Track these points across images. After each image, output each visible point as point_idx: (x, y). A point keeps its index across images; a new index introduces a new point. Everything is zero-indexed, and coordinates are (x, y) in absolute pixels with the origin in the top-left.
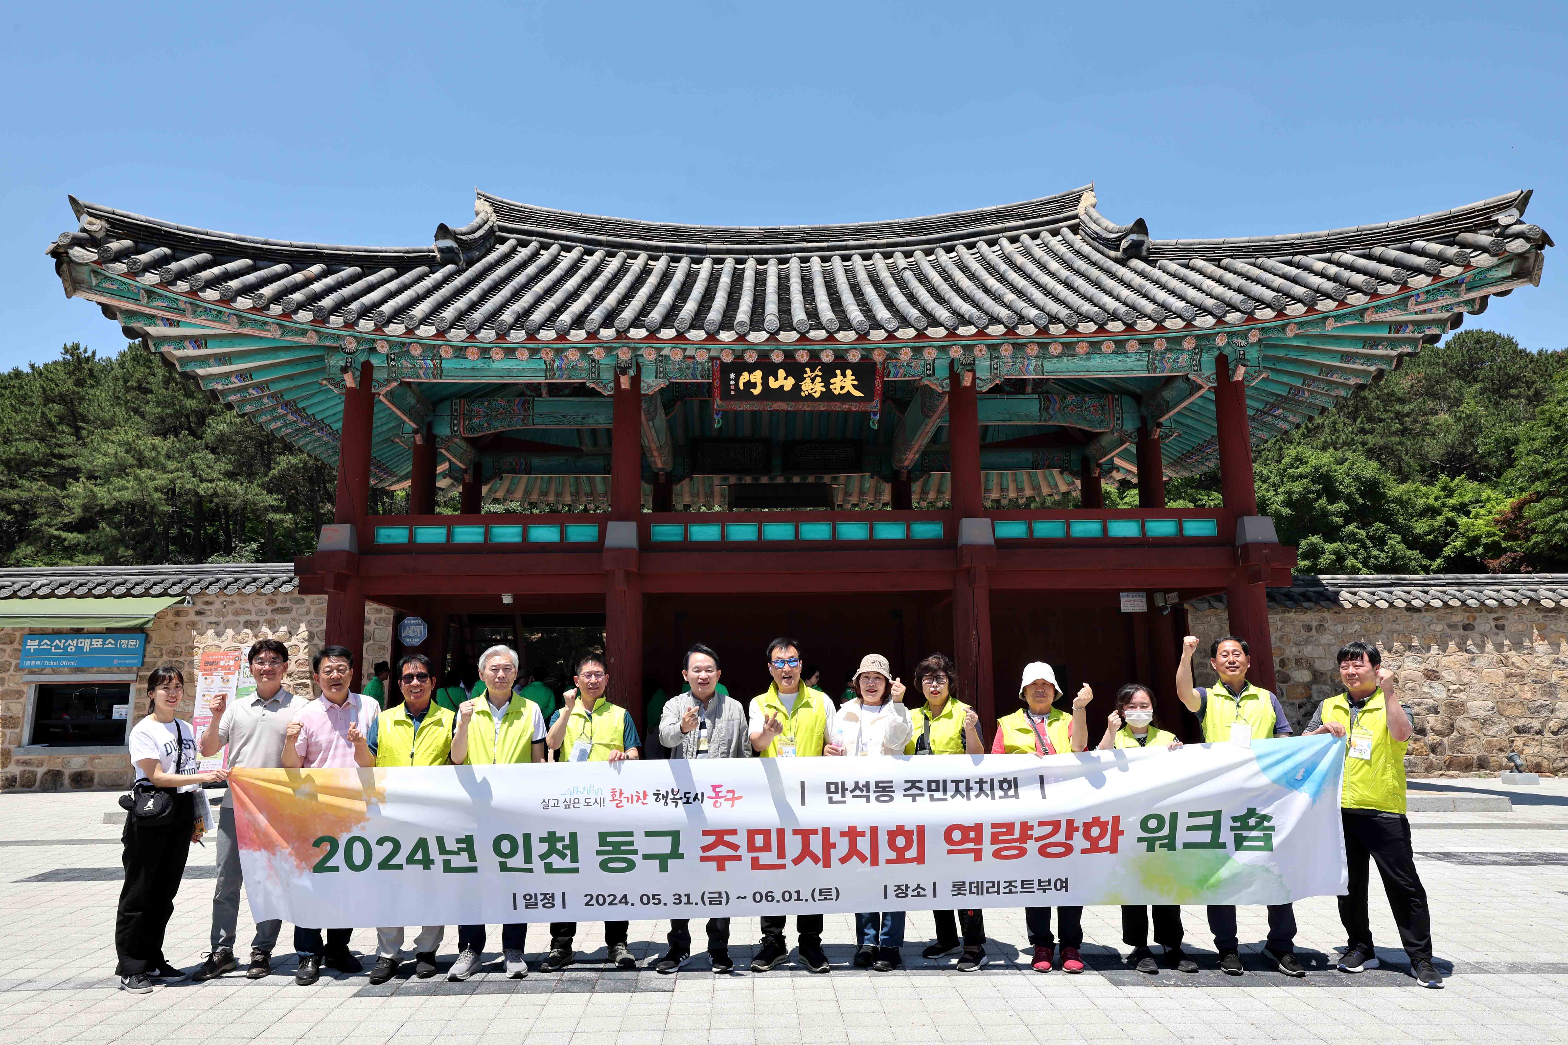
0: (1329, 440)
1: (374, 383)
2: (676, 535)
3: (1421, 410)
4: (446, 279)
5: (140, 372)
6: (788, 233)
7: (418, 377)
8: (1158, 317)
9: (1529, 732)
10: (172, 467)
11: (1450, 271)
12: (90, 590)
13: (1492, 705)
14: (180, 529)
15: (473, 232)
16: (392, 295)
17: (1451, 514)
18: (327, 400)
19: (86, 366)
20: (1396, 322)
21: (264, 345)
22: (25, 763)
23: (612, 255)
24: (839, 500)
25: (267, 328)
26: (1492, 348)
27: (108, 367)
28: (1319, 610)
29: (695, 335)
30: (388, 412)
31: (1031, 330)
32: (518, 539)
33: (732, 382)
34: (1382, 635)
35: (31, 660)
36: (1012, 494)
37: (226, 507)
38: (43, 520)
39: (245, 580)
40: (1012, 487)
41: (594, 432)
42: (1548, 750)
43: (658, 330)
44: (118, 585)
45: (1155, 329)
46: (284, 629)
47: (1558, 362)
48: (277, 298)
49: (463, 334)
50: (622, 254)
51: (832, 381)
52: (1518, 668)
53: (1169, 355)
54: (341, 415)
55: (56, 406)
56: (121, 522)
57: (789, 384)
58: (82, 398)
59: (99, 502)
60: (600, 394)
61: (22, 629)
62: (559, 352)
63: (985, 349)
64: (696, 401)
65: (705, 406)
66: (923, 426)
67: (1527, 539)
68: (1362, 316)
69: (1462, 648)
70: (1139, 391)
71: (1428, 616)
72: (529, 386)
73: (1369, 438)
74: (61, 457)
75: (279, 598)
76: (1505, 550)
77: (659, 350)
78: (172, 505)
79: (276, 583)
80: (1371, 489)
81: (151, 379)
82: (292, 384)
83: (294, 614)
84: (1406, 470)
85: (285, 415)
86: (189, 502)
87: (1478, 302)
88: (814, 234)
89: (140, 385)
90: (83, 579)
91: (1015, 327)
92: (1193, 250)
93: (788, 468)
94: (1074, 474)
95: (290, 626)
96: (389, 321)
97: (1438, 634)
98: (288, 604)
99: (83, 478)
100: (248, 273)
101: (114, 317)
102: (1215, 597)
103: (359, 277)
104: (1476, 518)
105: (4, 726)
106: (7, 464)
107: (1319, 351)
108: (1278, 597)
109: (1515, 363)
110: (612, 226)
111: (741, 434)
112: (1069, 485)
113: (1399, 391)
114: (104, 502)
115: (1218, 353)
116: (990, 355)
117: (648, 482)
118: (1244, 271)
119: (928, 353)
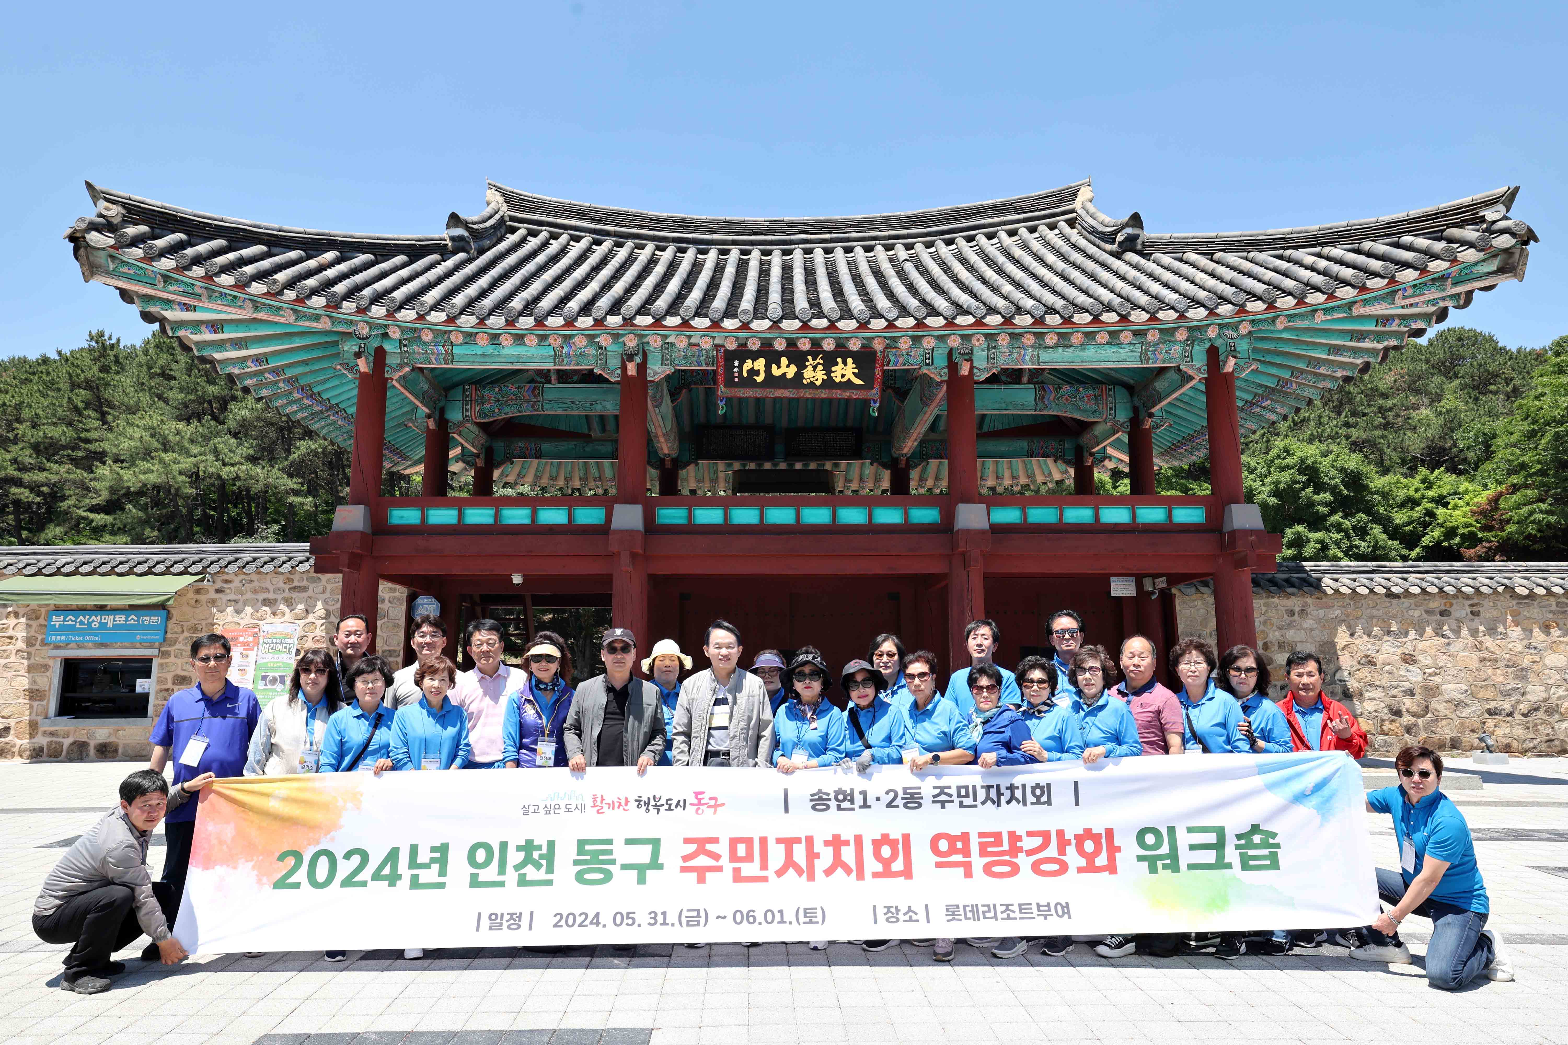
0: (1315, 433)
1: (387, 369)
2: (681, 518)
3: (1403, 405)
4: (457, 267)
5: (164, 359)
6: (792, 225)
7: (430, 363)
8: (1152, 308)
9: (1500, 714)
10: (195, 452)
11: (1437, 266)
12: (113, 568)
13: (1466, 688)
14: (204, 511)
15: (484, 221)
16: (404, 282)
17: (1430, 506)
18: (342, 384)
19: (111, 353)
20: (1382, 316)
21: (280, 330)
22: (52, 734)
23: (620, 245)
24: (839, 486)
25: (282, 313)
26: (1473, 345)
27: (132, 354)
28: (1302, 596)
29: (701, 323)
30: (401, 397)
31: (1028, 320)
32: (527, 521)
33: (736, 370)
34: (1362, 621)
35: (56, 635)
36: (1007, 482)
37: (248, 491)
38: (71, 502)
39: (263, 560)
40: (1007, 474)
41: (602, 418)
42: (1518, 731)
43: (663, 317)
44: (139, 563)
45: (1149, 320)
46: (301, 607)
47: (1536, 360)
48: (291, 284)
49: (473, 320)
50: (630, 244)
51: (833, 369)
52: (1492, 652)
53: (1161, 346)
54: (355, 400)
55: (83, 392)
56: (146, 504)
57: (791, 371)
58: (107, 384)
59: (126, 485)
60: (607, 381)
61: (47, 605)
62: (567, 338)
63: (982, 338)
64: (701, 388)
65: (710, 393)
66: (922, 414)
67: (1502, 529)
68: (1350, 309)
69: (1439, 633)
70: (1132, 382)
71: (1406, 602)
72: (539, 372)
73: (1353, 431)
74: (87, 441)
75: (296, 577)
76: (1481, 540)
77: (665, 337)
78: (196, 488)
79: (293, 563)
80: (1355, 481)
81: (174, 366)
82: (307, 369)
83: (310, 593)
84: (1387, 462)
85: (301, 399)
86: (213, 485)
87: (1463, 296)
88: (818, 226)
89: (164, 372)
90: (106, 558)
91: (1012, 317)
92: (1187, 244)
93: (791, 455)
94: (1068, 462)
95: (307, 604)
96: (401, 307)
97: (1416, 620)
98: (305, 583)
99: (109, 462)
100: (263, 259)
101: (131, 302)
102: (1202, 582)
103: (371, 264)
104: (1454, 509)
105: (31, 698)
106: (36, 448)
107: (1307, 343)
108: (1262, 582)
109: (1494, 360)
110: (620, 217)
111: (744, 421)
112: (1062, 473)
113: (1382, 386)
114: (130, 484)
115: (1209, 345)
116: (988, 345)
117: (654, 466)
118: (1236, 264)
119: (927, 343)
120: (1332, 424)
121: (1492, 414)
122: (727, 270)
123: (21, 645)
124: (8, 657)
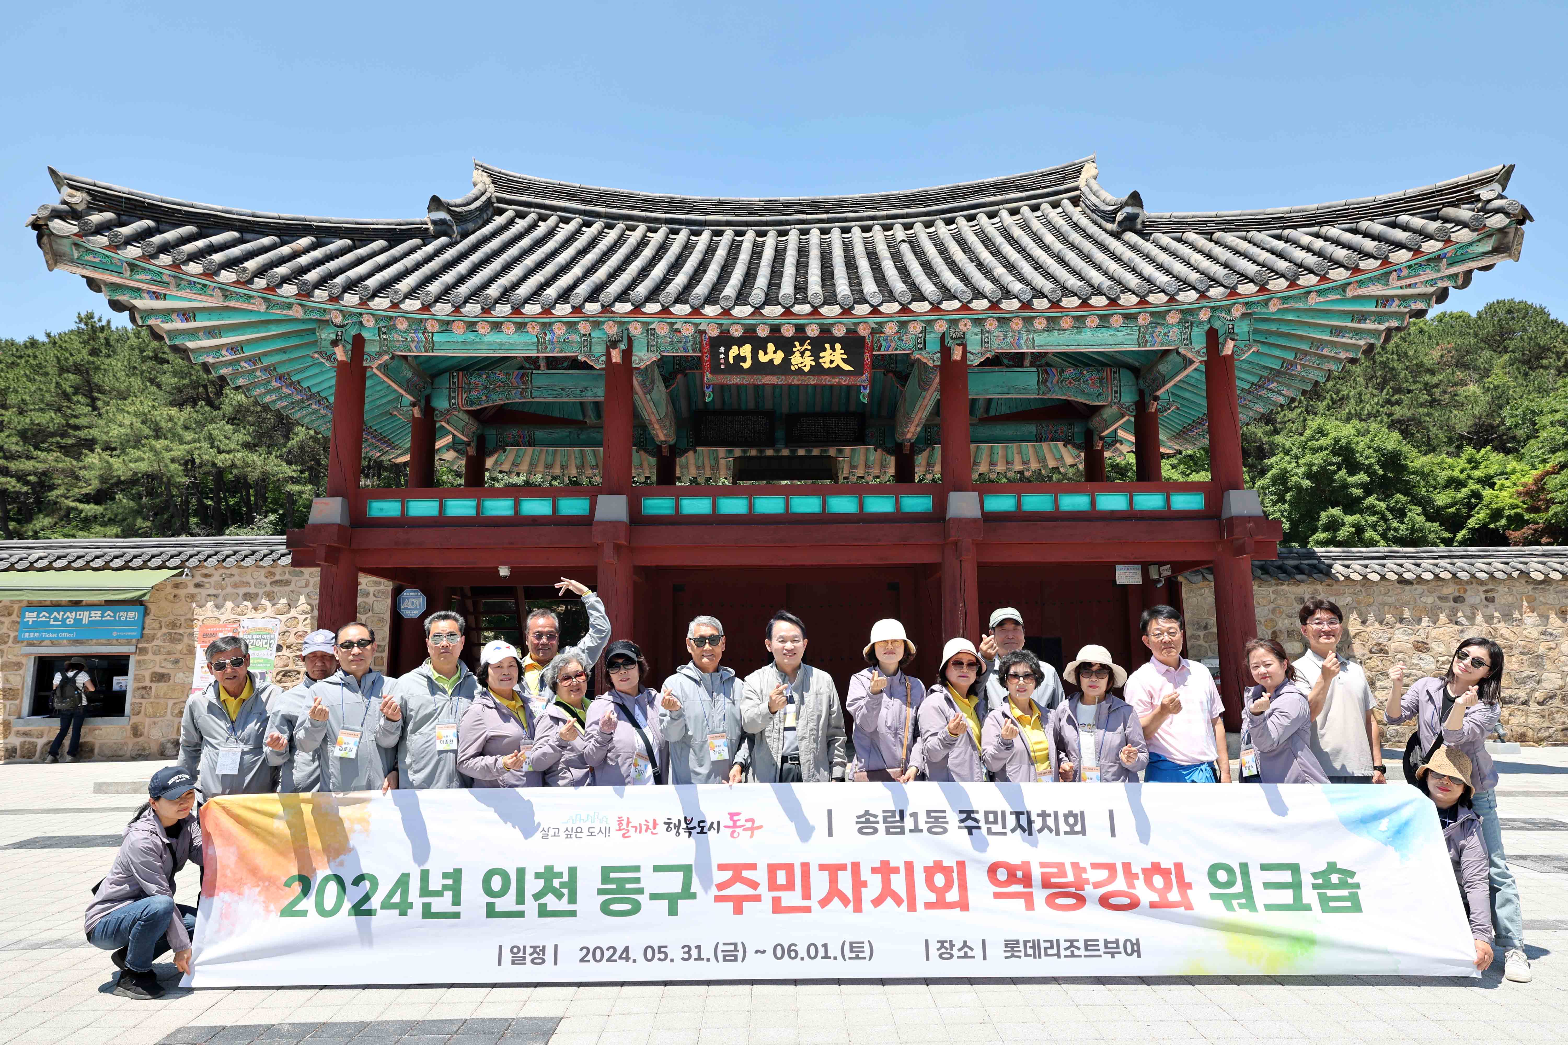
0: (1353, 411)
1: (365, 357)
2: (666, 508)
3: (1450, 381)
4: (438, 252)
6: (788, 205)
7: (409, 351)
8: (1142, 292)
9: (1515, 703)
10: (189, 438)
11: (1431, 247)
12: (88, 562)
14: (200, 503)
15: (469, 204)
16: (380, 268)
17: (1478, 486)
18: (322, 373)
19: (101, 335)
20: (1382, 296)
21: (254, 318)
22: (25, 734)
23: (611, 227)
24: (844, 472)
25: (253, 301)
26: (1524, 318)
27: (123, 337)
28: (1312, 583)
29: (682, 309)
30: (385, 385)
31: (1015, 304)
32: (510, 512)
33: (722, 356)
34: (1374, 608)
35: (29, 632)
36: (1018, 467)
37: (245, 477)
38: (60, 491)
39: (244, 553)
40: (1017, 459)
41: (597, 405)
42: (1533, 720)
43: (643, 304)
44: (116, 557)
45: (1138, 303)
46: (284, 601)
48: (261, 272)
49: (448, 308)
50: (621, 225)
51: (822, 354)
52: (1507, 639)
53: (1159, 328)
54: (334, 389)
55: (72, 376)
56: (139, 493)
57: (779, 358)
58: (97, 368)
59: (115, 474)
60: (591, 368)
61: (20, 601)
62: (546, 326)
63: (969, 323)
64: (697, 373)
65: (699, 379)
66: (921, 399)
67: (1547, 510)
68: (1344, 291)
69: (1452, 619)
70: (1137, 364)
71: (1419, 588)
72: (528, 359)
73: (1397, 408)
74: (77, 428)
75: (278, 571)
76: (1527, 522)
77: (646, 324)
78: (190, 477)
79: (275, 556)
80: (1392, 460)
82: (285, 357)
83: (292, 586)
84: (1434, 442)
85: (279, 388)
86: (209, 473)
87: (1461, 276)
88: (814, 206)
89: (156, 355)
90: (80, 552)
91: (999, 301)
92: (1187, 223)
93: (792, 441)
94: (1077, 446)
95: (289, 598)
96: (374, 295)
97: (1429, 606)
98: (287, 577)
99: (98, 450)
100: (234, 246)
101: (99, 290)
102: (1208, 568)
103: (349, 250)
104: (1501, 490)
105: (4, 697)
106: (23, 435)
107: (1309, 324)
108: (1271, 569)
109: (1546, 334)
110: (611, 198)
111: (743, 407)
112: (1074, 457)
113: (1428, 362)
114: (120, 473)
115: (1207, 327)
116: (978, 329)
117: (650, 453)
118: (1233, 244)
119: (915, 328)
120: (1372, 402)
121: (1543, 391)
122: (718, 253)
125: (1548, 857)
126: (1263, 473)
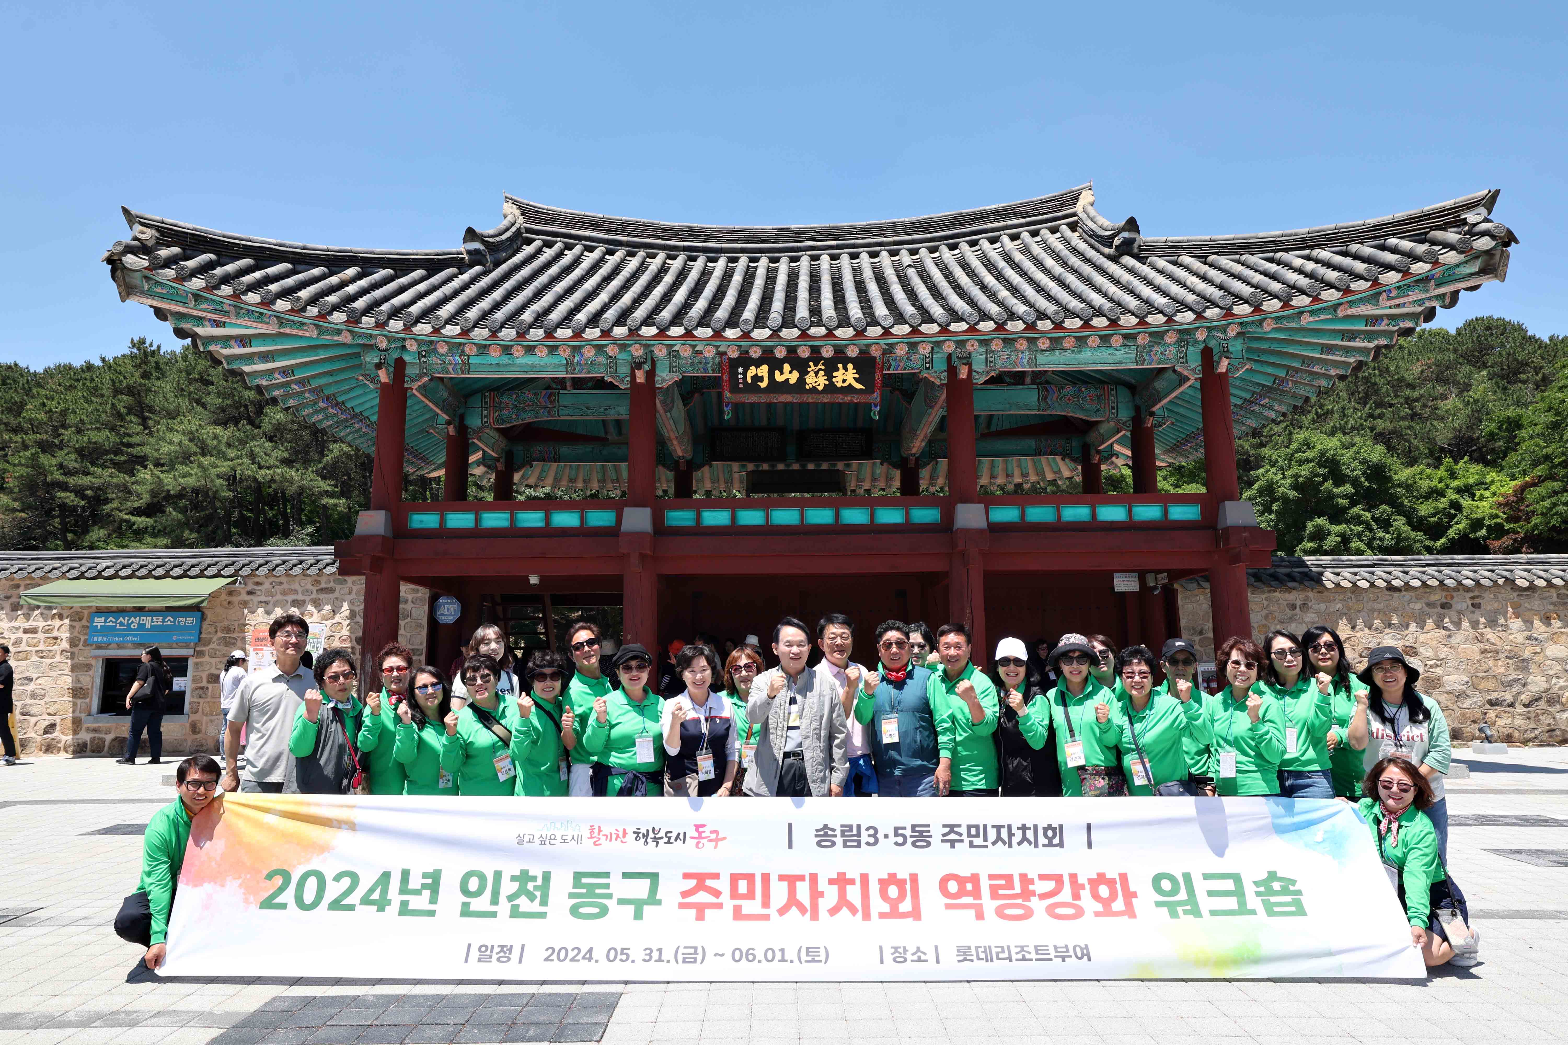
0: (1338, 425)
1: (407, 379)
2: (688, 520)
3: (1430, 395)
4: (473, 280)
6: (799, 232)
7: (447, 373)
8: (1141, 313)
9: (1501, 705)
10: (232, 455)
11: (1420, 268)
12: (150, 571)
13: (1467, 679)
14: (240, 513)
15: (500, 234)
16: (422, 296)
17: (1455, 496)
18: (365, 394)
19: (153, 360)
20: (1372, 316)
21: (304, 344)
22: (95, 730)
23: (633, 255)
24: (852, 485)
25: (305, 328)
26: (1502, 334)
27: (172, 360)
28: (1303, 590)
29: (704, 332)
30: (423, 405)
31: (1020, 326)
32: (541, 524)
33: (740, 376)
34: (1363, 613)
35: (98, 636)
36: (1017, 480)
37: (283, 493)
38: (114, 505)
39: (292, 563)
40: (1017, 472)
41: (618, 423)
42: (1519, 721)
43: (667, 328)
44: (175, 566)
45: (1138, 324)
46: (328, 607)
48: (313, 300)
49: (486, 332)
50: (642, 253)
51: (835, 374)
52: (1493, 644)
53: (1156, 347)
54: (376, 409)
55: (125, 398)
56: (186, 507)
57: (794, 378)
58: (149, 390)
59: (166, 488)
60: (616, 387)
61: (89, 607)
62: (576, 349)
63: (976, 344)
64: (713, 392)
65: (718, 398)
66: (926, 415)
67: (1528, 521)
68: (1336, 311)
69: (1439, 625)
70: (1134, 382)
71: (1407, 595)
73: (1379, 421)
74: (130, 445)
75: (323, 579)
76: (1508, 532)
77: (670, 346)
78: (233, 491)
79: (320, 565)
80: (1378, 473)
81: (212, 371)
82: (331, 379)
83: (337, 594)
84: (1414, 453)
85: (326, 408)
86: (249, 487)
87: (1448, 297)
88: (824, 233)
89: (202, 377)
90: (143, 562)
91: (1005, 323)
92: (1182, 247)
93: (803, 455)
94: (1074, 460)
95: (333, 605)
96: (417, 321)
97: (1417, 612)
98: (332, 585)
99: (150, 466)
100: (288, 277)
101: (165, 319)
102: (1203, 576)
103: (391, 279)
104: (1480, 500)
105: (75, 696)
106: (80, 452)
107: (1300, 343)
108: (1264, 577)
109: (1523, 349)
110: (632, 227)
111: (756, 424)
112: (1072, 471)
113: (1409, 377)
114: (170, 488)
115: (1202, 346)
116: (983, 349)
117: (668, 468)
118: (1228, 267)
119: (924, 349)
120: (1355, 416)
121: (1521, 404)
122: (734, 278)
123: (65, 645)
124: (53, 657)
125: (1542, 851)
126: (1250, 484)
